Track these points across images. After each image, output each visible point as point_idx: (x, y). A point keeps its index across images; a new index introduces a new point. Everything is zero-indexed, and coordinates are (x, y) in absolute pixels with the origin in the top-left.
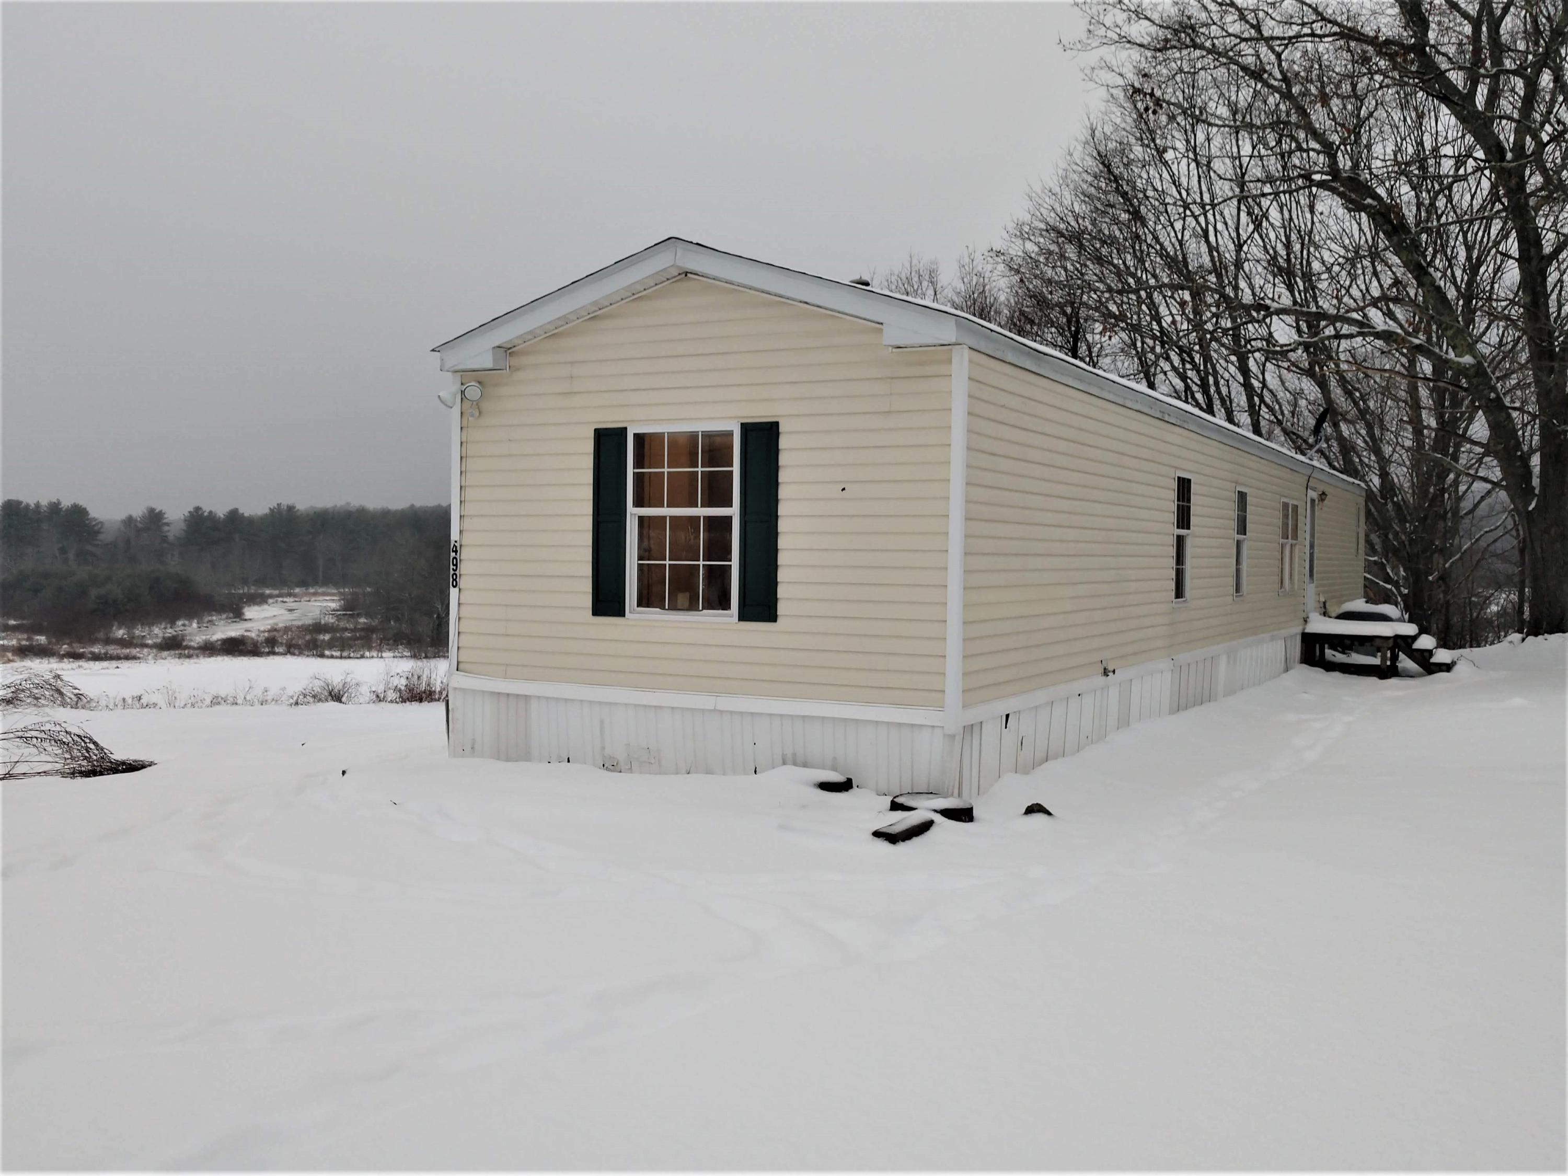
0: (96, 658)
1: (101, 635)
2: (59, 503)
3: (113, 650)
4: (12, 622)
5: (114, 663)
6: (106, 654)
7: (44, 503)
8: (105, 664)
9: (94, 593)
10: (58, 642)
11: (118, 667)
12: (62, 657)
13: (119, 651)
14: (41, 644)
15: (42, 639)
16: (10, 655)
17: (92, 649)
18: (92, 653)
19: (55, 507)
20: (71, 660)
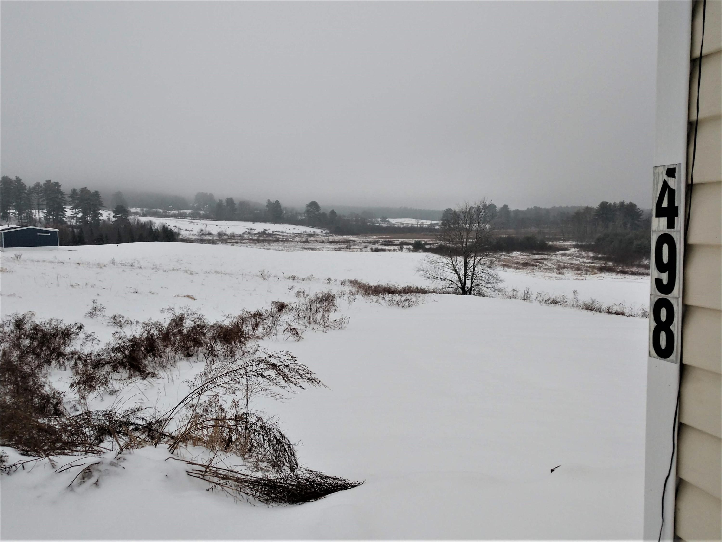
0: (633, 274)
1: (637, 263)
2: (624, 202)
3: (641, 270)
4: (600, 256)
5: (641, 277)
6: (637, 272)
7: (617, 202)
8: (637, 277)
9: (635, 243)
10: (617, 266)
11: (642, 279)
12: (618, 273)
13: (644, 271)
14: (610, 266)
15: (610, 264)
16: (596, 271)
17: (632, 270)
18: (632, 271)
19: (622, 204)
20: (622, 274)
